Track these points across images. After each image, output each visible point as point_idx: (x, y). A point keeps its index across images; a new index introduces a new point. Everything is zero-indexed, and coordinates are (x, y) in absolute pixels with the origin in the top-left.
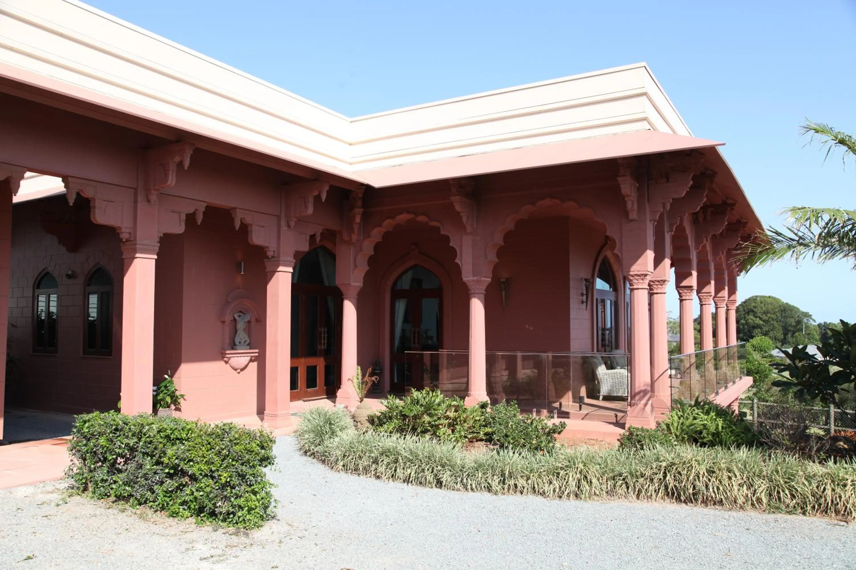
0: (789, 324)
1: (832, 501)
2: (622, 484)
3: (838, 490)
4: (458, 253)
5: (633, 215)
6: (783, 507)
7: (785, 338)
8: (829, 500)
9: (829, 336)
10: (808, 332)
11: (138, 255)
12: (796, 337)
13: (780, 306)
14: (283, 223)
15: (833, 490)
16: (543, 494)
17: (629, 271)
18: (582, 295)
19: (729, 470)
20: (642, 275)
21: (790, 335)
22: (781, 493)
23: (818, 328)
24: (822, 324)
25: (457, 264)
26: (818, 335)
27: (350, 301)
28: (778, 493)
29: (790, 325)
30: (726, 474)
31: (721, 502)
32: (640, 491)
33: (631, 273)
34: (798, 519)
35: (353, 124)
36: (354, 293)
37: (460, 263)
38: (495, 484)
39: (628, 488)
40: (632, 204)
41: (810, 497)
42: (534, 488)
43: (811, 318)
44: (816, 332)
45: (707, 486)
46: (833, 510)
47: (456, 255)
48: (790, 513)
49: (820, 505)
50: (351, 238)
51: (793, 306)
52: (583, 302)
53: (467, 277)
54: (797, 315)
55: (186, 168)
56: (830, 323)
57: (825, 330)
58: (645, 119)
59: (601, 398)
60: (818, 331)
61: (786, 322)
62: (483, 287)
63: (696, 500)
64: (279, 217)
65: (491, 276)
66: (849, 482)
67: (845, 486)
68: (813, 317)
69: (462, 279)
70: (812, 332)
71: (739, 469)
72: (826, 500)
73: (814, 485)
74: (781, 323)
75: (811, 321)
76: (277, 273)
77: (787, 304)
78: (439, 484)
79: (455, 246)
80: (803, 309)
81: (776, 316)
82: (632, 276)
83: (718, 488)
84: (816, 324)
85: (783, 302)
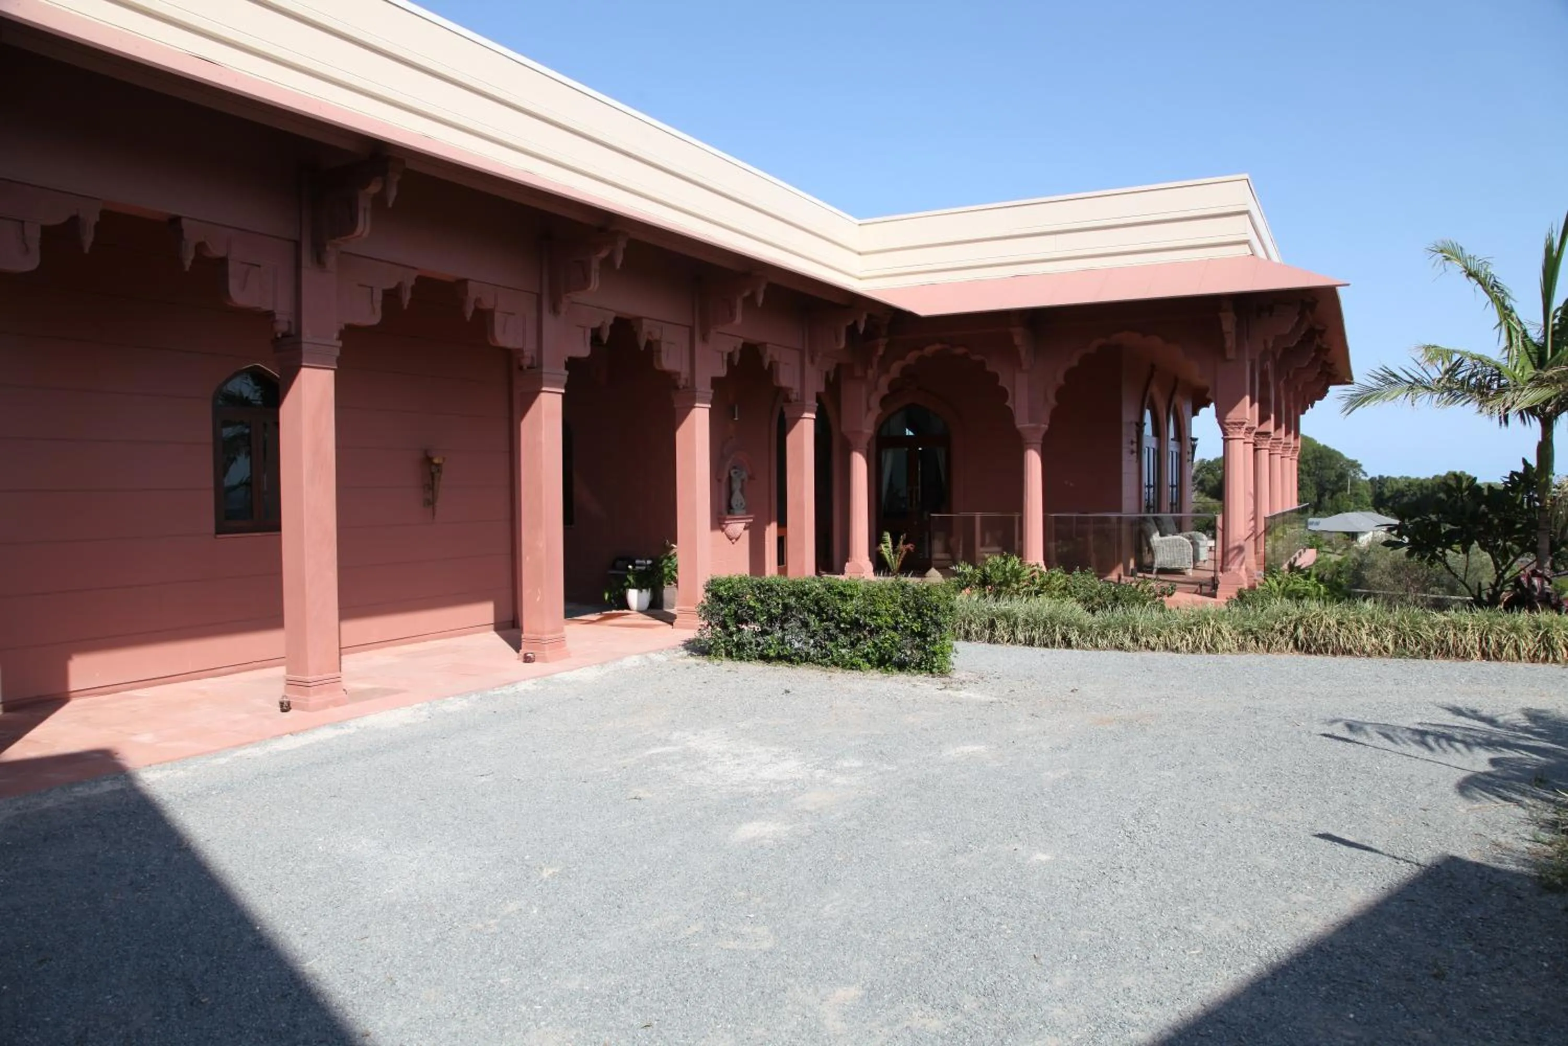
0: (1327, 479)
1: (1453, 645)
2: (1252, 639)
3: (1459, 635)
4: (1010, 397)
5: (1231, 355)
6: (1408, 653)
7: (1320, 502)
8: (1451, 643)
9: (1385, 497)
10: (1354, 491)
11: (697, 405)
12: (1337, 500)
13: (1314, 451)
14: (807, 360)
15: (1455, 635)
16: (1177, 650)
17: (1225, 419)
18: (1132, 442)
19: (1358, 621)
20: (1240, 423)
21: (1327, 497)
22: (1407, 641)
23: (1370, 486)
24: (1375, 478)
25: (1009, 408)
26: (1371, 496)
27: (861, 453)
28: (1404, 640)
29: (1328, 481)
30: (1354, 624)
31: (1350, 652)
32: (1270, 644)
33: (1227, 421)
34: (1422, 663)
35: (862, 227)
36: (864, 442)
37: (1012, 407)
38: (1128, 642)
39: (1257, 643)
40: (1230, 342)
41: (1434, 643)
42: (1166, 644)
43: (1361, 470)
44: (1367, 491)
45: (1337, 635)
46: (1454, 652)
47: (1007, 396)
48: (1415, 657)
49: (1442, 649)
50: (866, 372)
51: (1334, 451)
52: (1132, 452)
53: (1022, 423)
54: (1339, 465)
55: (760, 305)
56: (1388, 477)
57: (1380, 488)
58: (1246, 242)
59: (1155, 571)
60: (1370, 490)
61: (1322, 476)
62: (1040, 436)
63: (1327, 652)
64: (802, 353)
65: (1048, 422)
66: (1470, 627)
67: (1466, 629)
68: (1363, 468)
69: (1014, 426)
70: (1360, 492)
71: (1367, 621)
72: (1448, 644)
73: (1437, 632)
74: (1315, 478)
75: (1361, 474)
76: (801, 420)
77: (1325, 447)
78: (1069, 645)
79: (1006, 386)
80: (1349, 455)
81: (1309, 466)
82: (1228, 424)
83: (1348, 638)
84: (1367, 479)
85: (1319, 445)
